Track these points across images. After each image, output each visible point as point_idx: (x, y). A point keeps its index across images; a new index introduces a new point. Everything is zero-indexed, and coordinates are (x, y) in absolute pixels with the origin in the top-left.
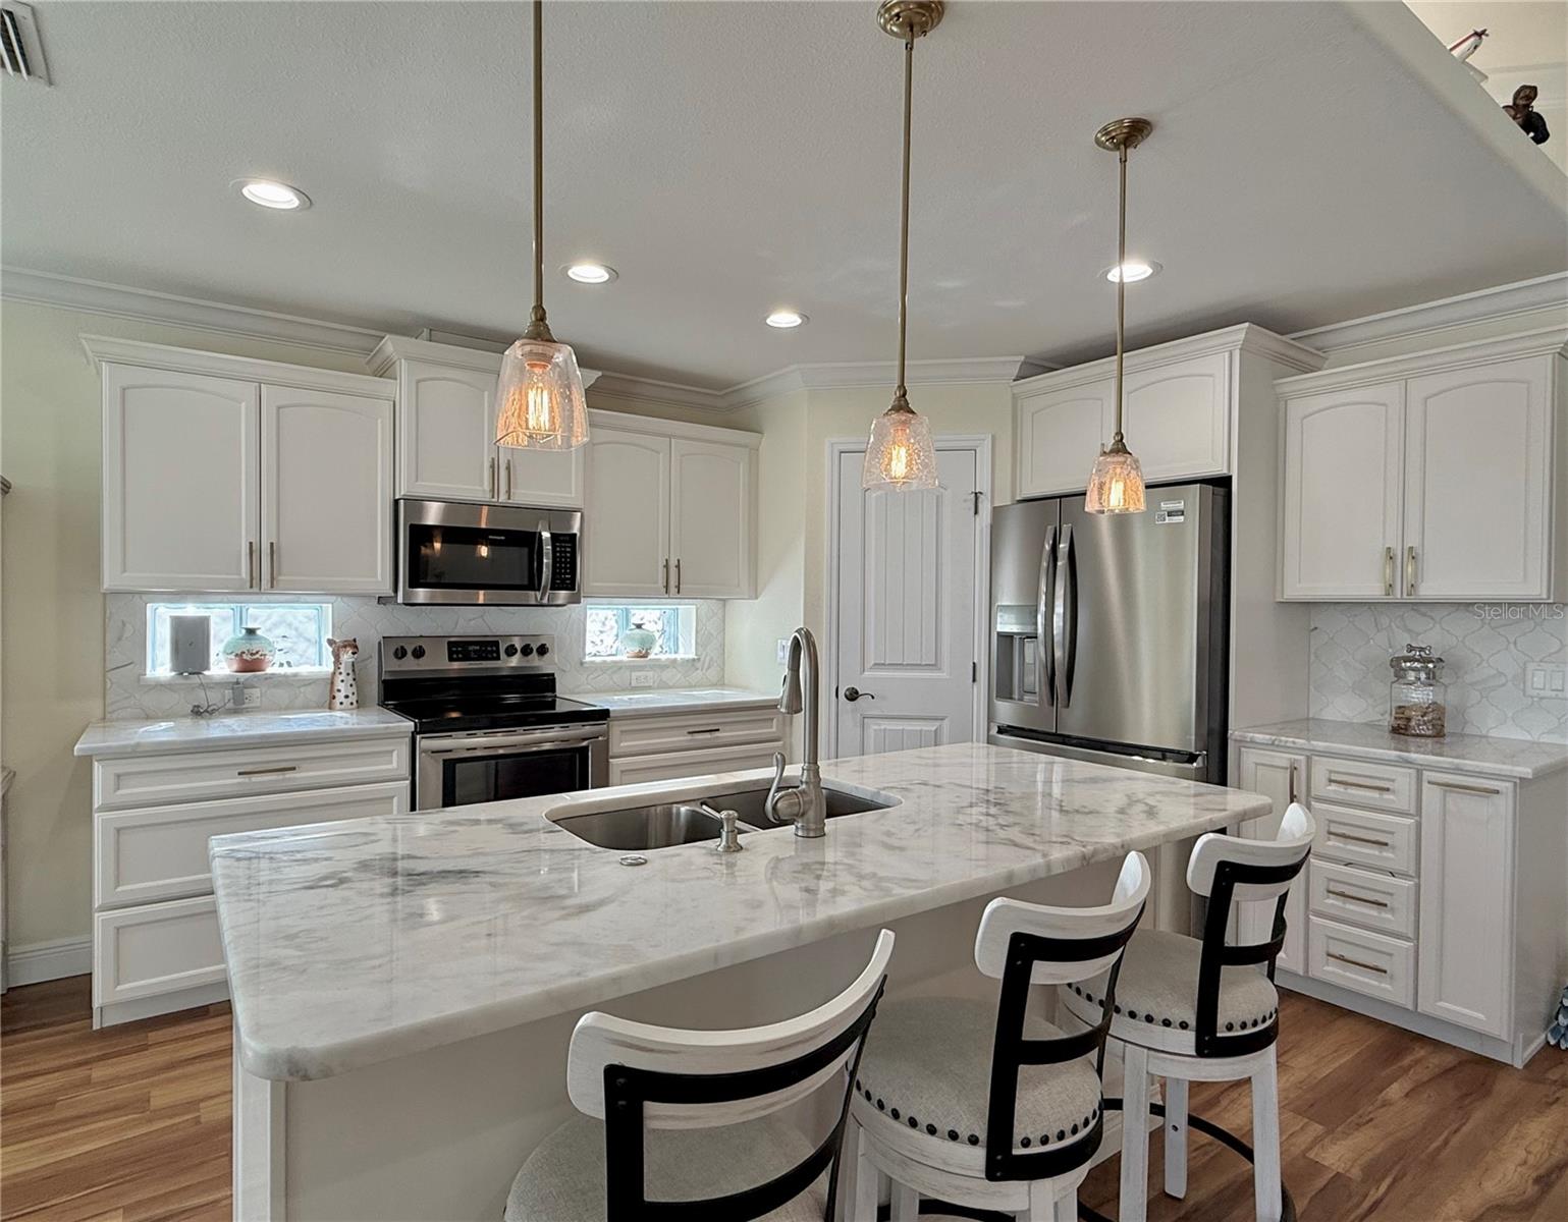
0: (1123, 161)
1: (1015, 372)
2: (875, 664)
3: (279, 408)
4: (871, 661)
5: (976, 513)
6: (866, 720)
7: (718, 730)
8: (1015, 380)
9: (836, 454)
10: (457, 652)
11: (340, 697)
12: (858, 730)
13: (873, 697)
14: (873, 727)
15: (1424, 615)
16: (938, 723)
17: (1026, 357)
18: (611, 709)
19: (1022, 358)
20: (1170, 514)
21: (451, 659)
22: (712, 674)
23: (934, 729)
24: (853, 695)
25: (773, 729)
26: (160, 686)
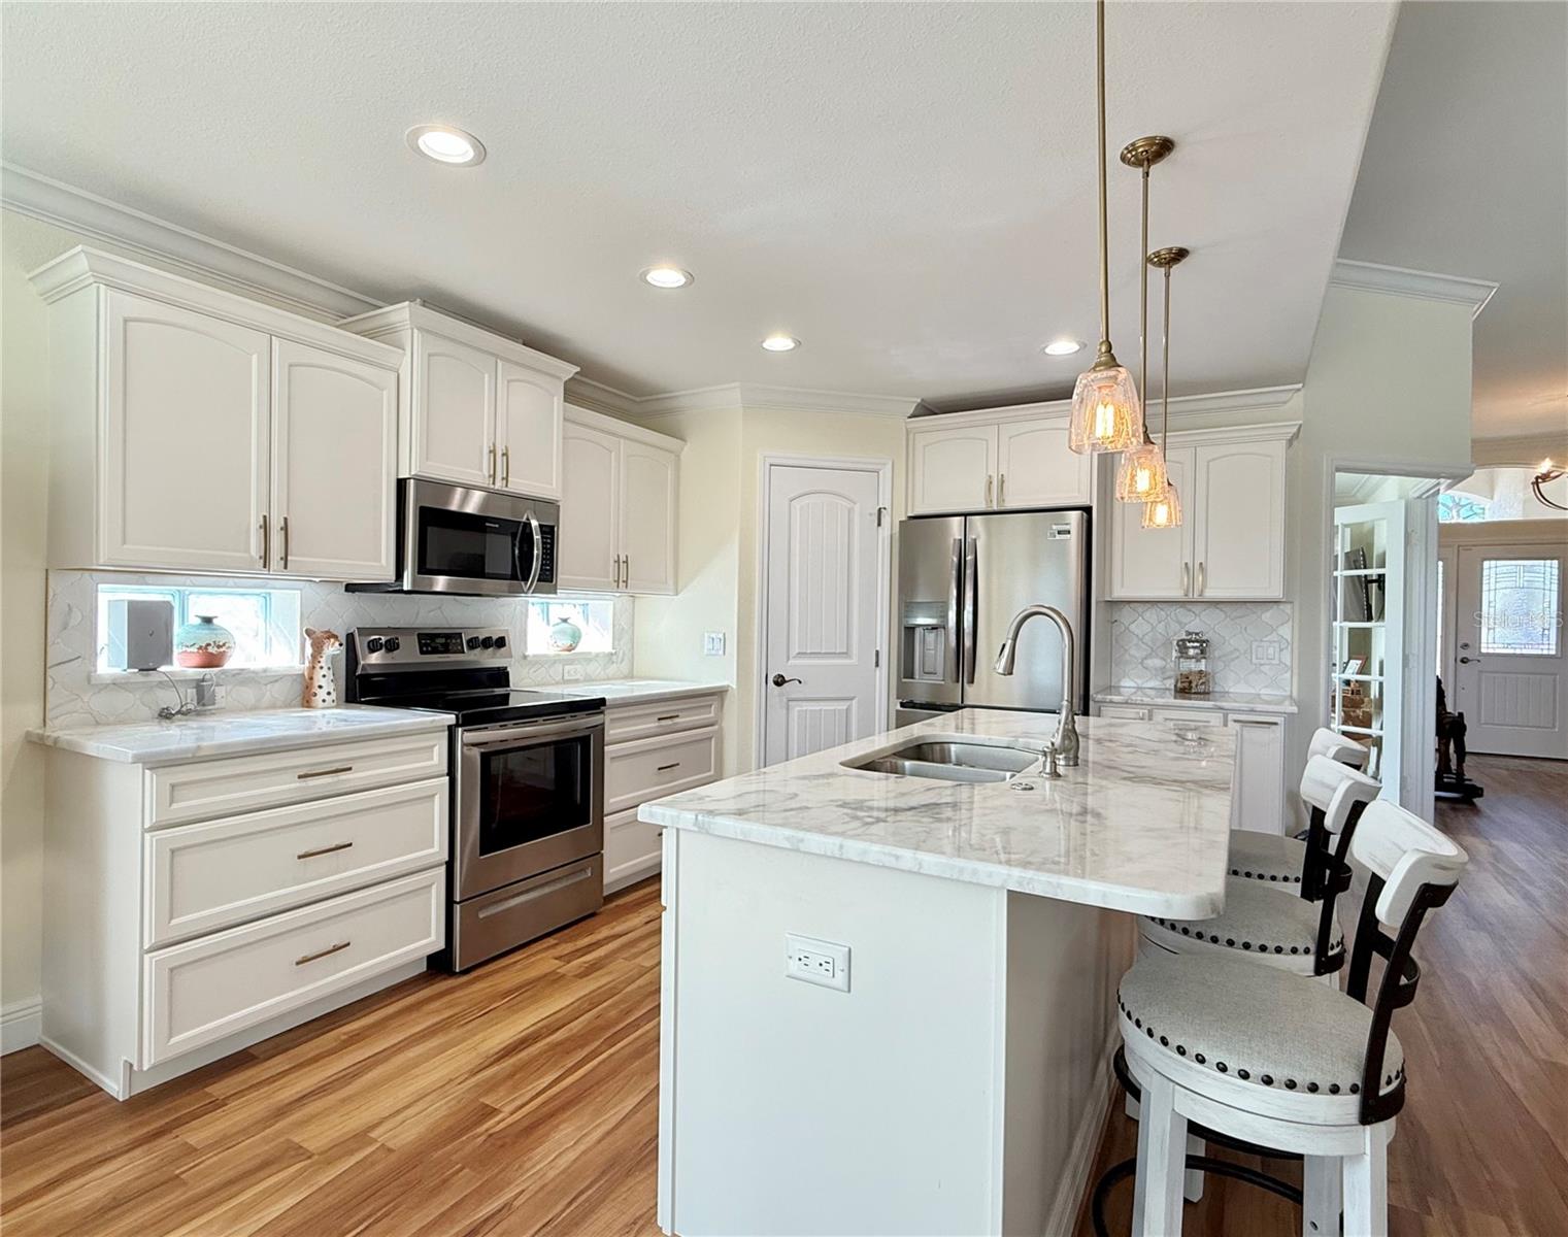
0: (1167, 276)
1: (911, 411)
2: (799, 653)
3: (290, 366)
4: (795, 650)
5: (879, 525)
6: (790, 703)
7: (677, 716)
8: (910, 417)
9: (768, 466)
10: (426, 645)
11: (322, 694)
12: (785, 711)
13: (800, 682)
14: (796, 708)
15: (1190, 610)
16: (848, 703)
17: (922, 400)
18: (607, 697)
19: (919, 400)
20: (1059, 533)
21: (422, 652)
22: (624, 668)
23: (845, 708)
24: (780, 681)
25: (711, 715)
26: (116, 684)
